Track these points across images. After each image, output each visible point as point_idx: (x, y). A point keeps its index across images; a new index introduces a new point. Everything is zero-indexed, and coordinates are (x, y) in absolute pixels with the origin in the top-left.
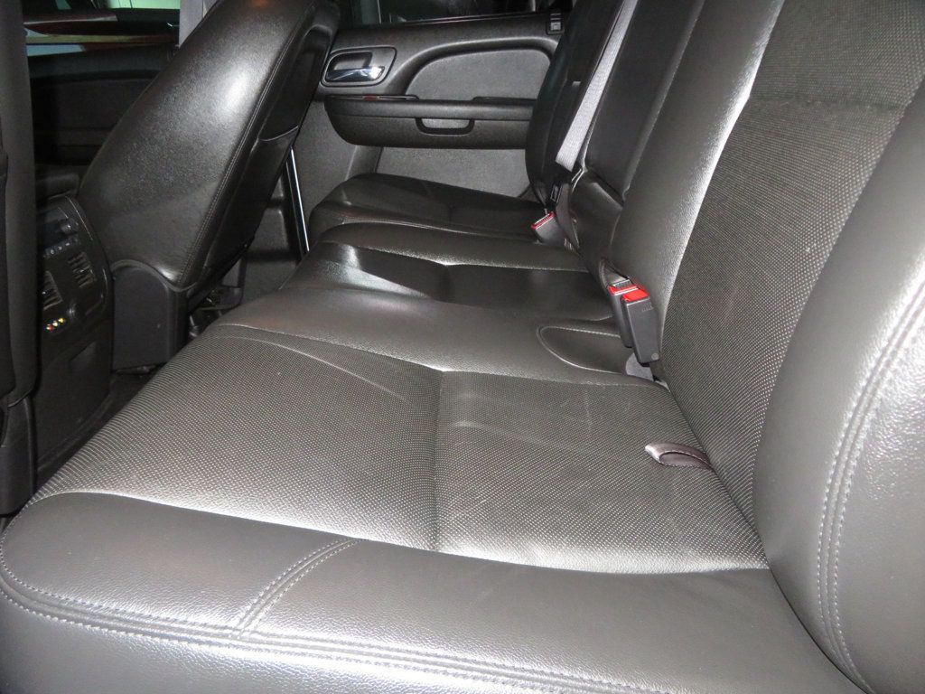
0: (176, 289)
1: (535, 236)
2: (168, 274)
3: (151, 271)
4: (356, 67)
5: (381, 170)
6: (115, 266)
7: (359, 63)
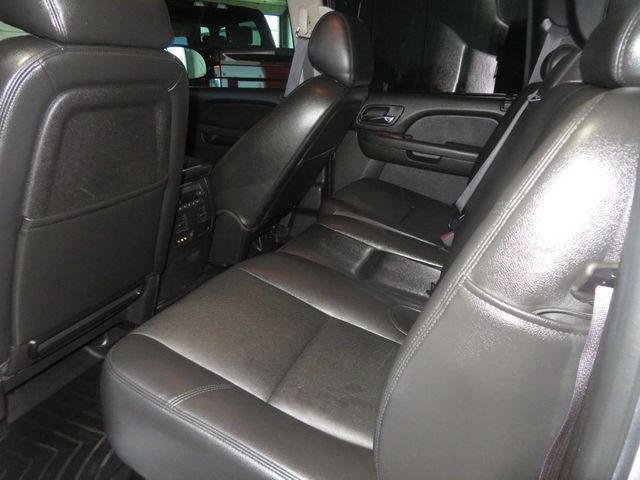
0: (246, 229)
1: (441, 243)
2: (243, 221)
3: (235, 217)
4: (379, 115)
5: (380, 178)
6: (218, 212)
7: (382, 113)
